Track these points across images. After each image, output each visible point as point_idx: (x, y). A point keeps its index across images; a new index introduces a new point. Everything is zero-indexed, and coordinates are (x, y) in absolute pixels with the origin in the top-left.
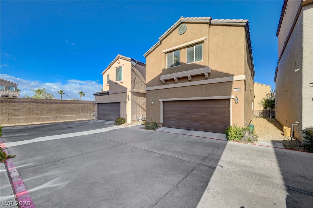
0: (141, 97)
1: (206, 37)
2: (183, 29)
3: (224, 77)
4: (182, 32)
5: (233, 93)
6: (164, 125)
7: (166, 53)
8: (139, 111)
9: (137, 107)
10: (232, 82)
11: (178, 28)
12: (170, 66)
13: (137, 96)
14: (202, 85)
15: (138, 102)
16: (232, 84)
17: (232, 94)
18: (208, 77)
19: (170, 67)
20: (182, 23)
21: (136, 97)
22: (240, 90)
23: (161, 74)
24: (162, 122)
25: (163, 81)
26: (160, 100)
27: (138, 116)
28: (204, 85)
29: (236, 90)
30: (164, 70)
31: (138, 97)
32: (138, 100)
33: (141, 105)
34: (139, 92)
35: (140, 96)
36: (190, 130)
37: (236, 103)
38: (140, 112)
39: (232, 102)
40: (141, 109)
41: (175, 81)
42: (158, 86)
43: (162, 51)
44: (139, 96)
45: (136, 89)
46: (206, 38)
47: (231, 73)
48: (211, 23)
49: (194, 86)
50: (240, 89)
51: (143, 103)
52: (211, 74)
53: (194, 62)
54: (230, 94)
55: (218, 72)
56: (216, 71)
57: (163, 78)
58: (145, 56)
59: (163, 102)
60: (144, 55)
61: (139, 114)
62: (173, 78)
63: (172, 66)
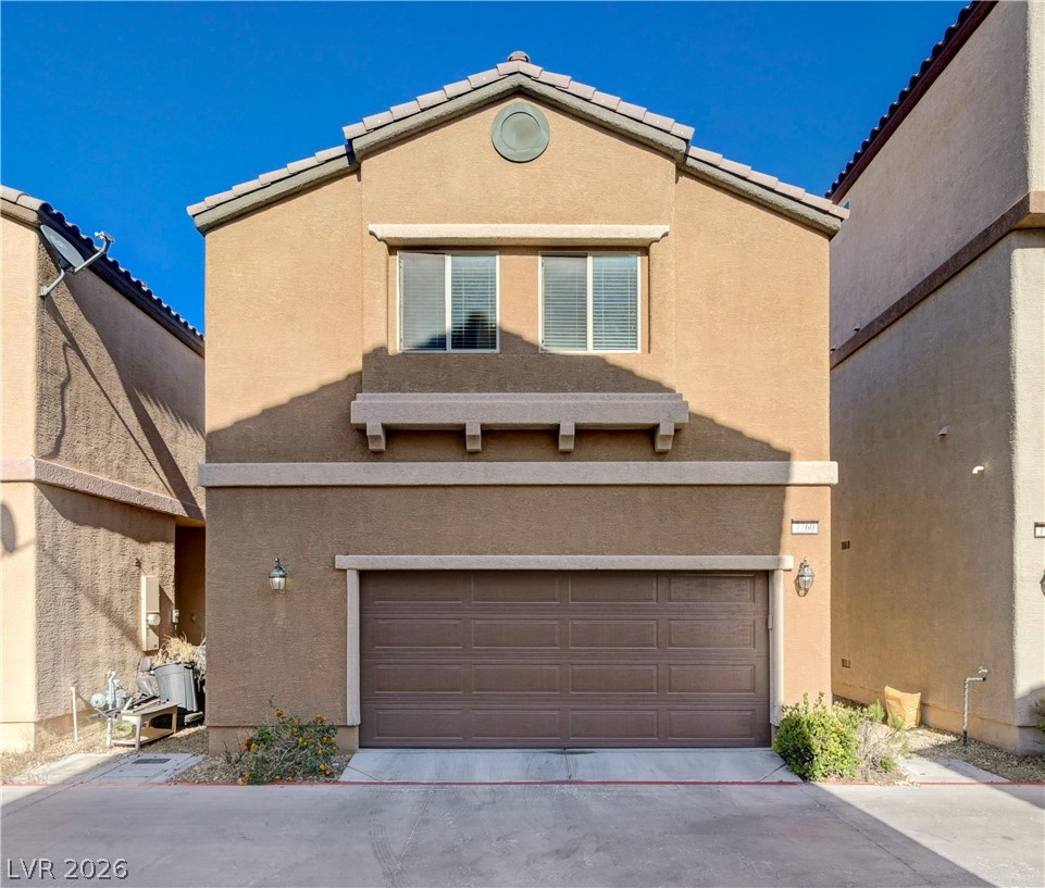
0: (102, 533)
1: (666, 228)
2: (523, 133)
3: (745, 457)
4: (514, 148)
5: (787, 540)
6: (371, 736)
7: (395, 247)
8: (94, 642)
9: (76, 607)
10: (781, 488)
11: (493, 112)
12: (423, 336)
13: (78, 520)
14: (635, 489)
15: (85, 570)
16: (784, 497)
17: (782, 549)
18: (668, 446)
19: (422, 347)
20: (519, 91)
21: (69, 525)
22: (815, 531)
23: (355, 383)
24: (354, 716)
25: (374, 429)
26: (342, 561)
27: (86, 686)
28: (646, 490)
29: (800, 531)
30: (376, 357)
31: (86, 531)
32: (88, 553)
33: (103, 590)
34: (92, 489)
35: (97, 526)
36: (564, 748)
37: (802, 592)
38: (102, 650)
39: (786, 590)
40: (103, 621)
41: (464, 444)
42: (328, 460)
43: (372, 227)
44: (88, 524)
45: (75, 461)
46: (666, 235)
47: (779, 442)
48: (690, 162)
49: (591, 490)
50: (814, 528)
51: (116, 577)
52: (686, 434)
53: (591, 351)
54: (775, 549)
55: (720, 427)
56: (711, 423)
57: (375, 410)
58: (200, 221)
59: (364, 575)
60: (191, 210)
61: (95, 664)
62: (461, 421)
63: (439, 343)
